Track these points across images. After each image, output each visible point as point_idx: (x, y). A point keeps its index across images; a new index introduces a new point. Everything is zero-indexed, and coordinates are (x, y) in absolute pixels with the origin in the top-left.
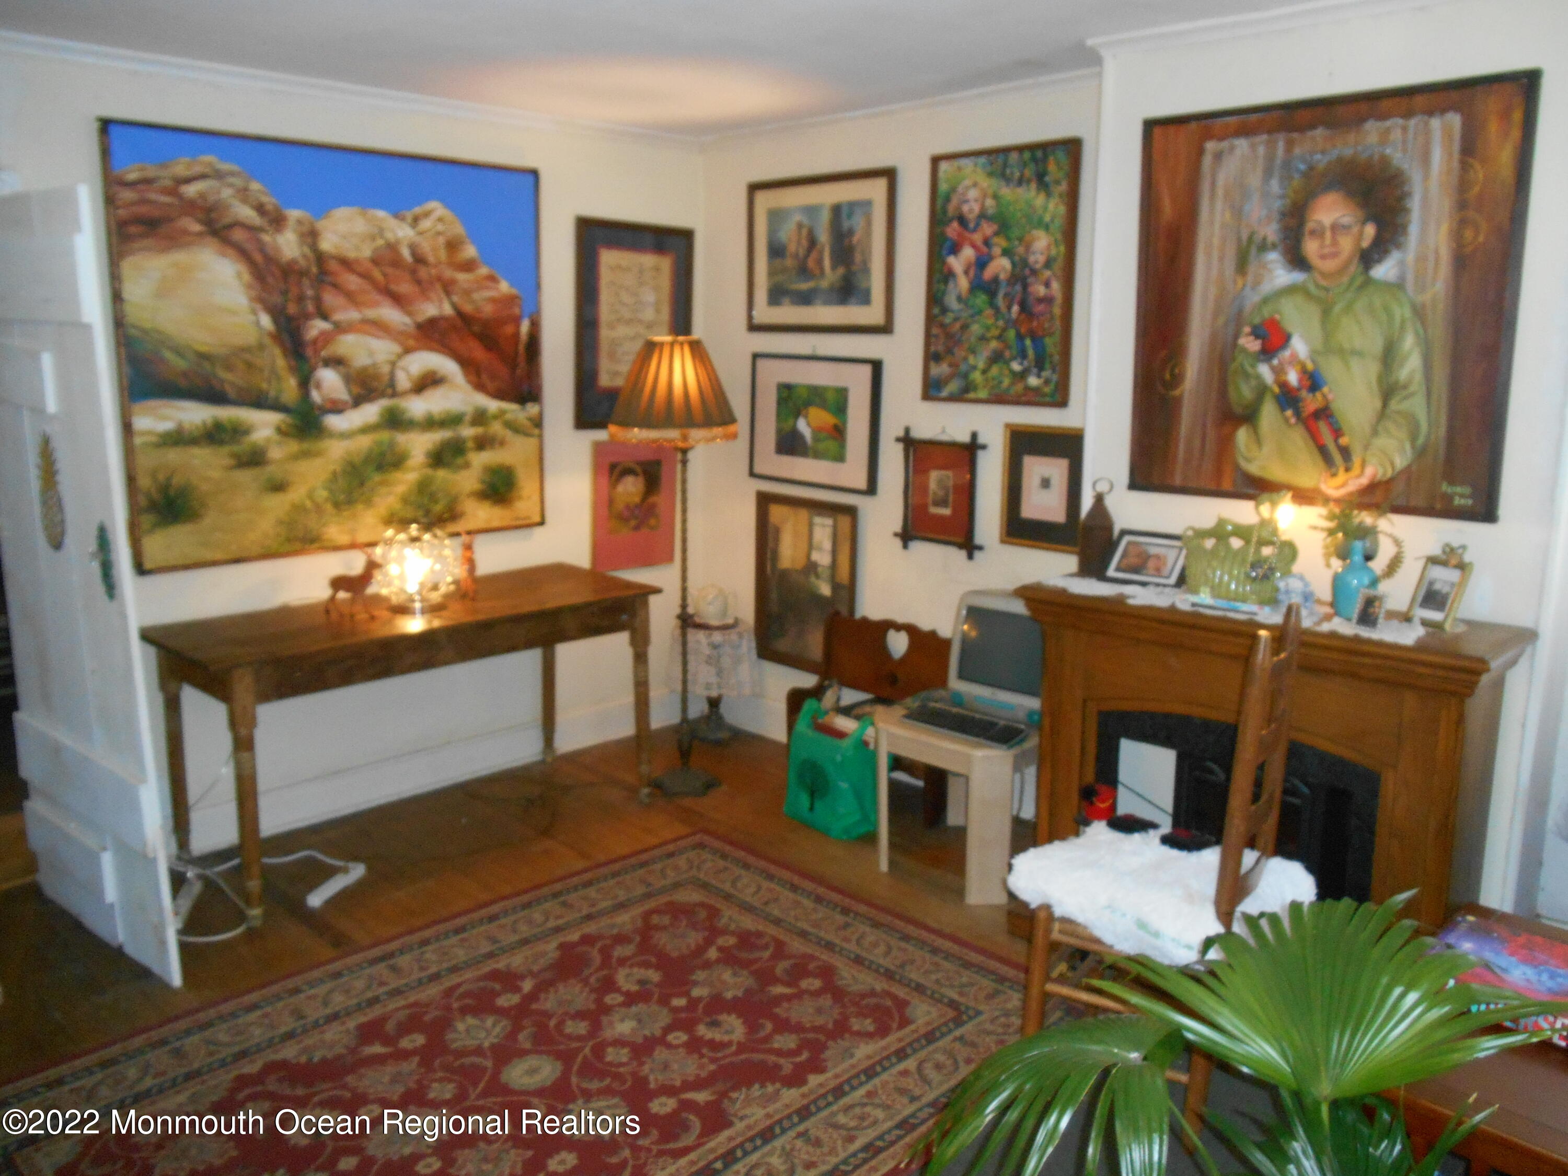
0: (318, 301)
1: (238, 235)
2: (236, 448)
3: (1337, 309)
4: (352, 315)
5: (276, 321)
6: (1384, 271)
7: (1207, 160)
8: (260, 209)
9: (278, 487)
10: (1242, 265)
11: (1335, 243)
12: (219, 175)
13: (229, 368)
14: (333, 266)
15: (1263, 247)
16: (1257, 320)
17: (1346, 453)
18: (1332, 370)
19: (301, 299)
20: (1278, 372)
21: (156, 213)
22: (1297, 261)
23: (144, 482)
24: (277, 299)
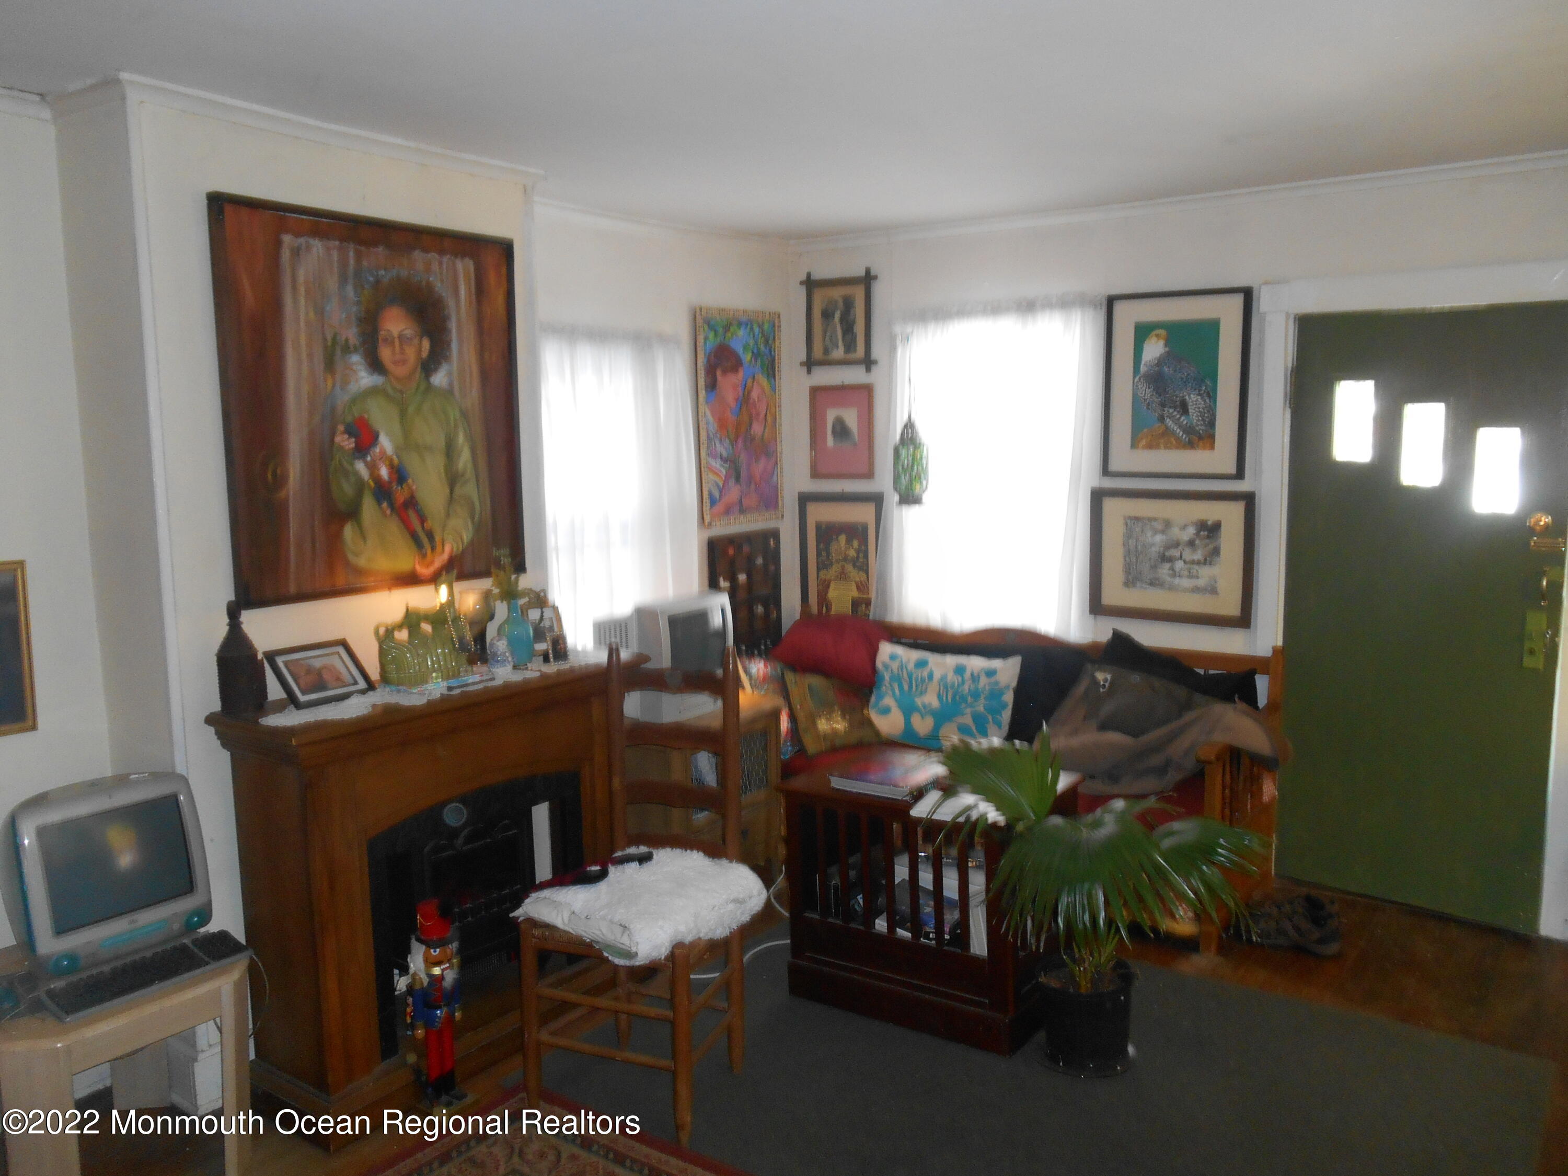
3: (411, 409)
7: (286, 254)
10: (329, 365)
11: (402, 351)
15: (347, 349)
16: (349, 419)
17: (430, 535)
20: (372, 468)
22: (376, 365)
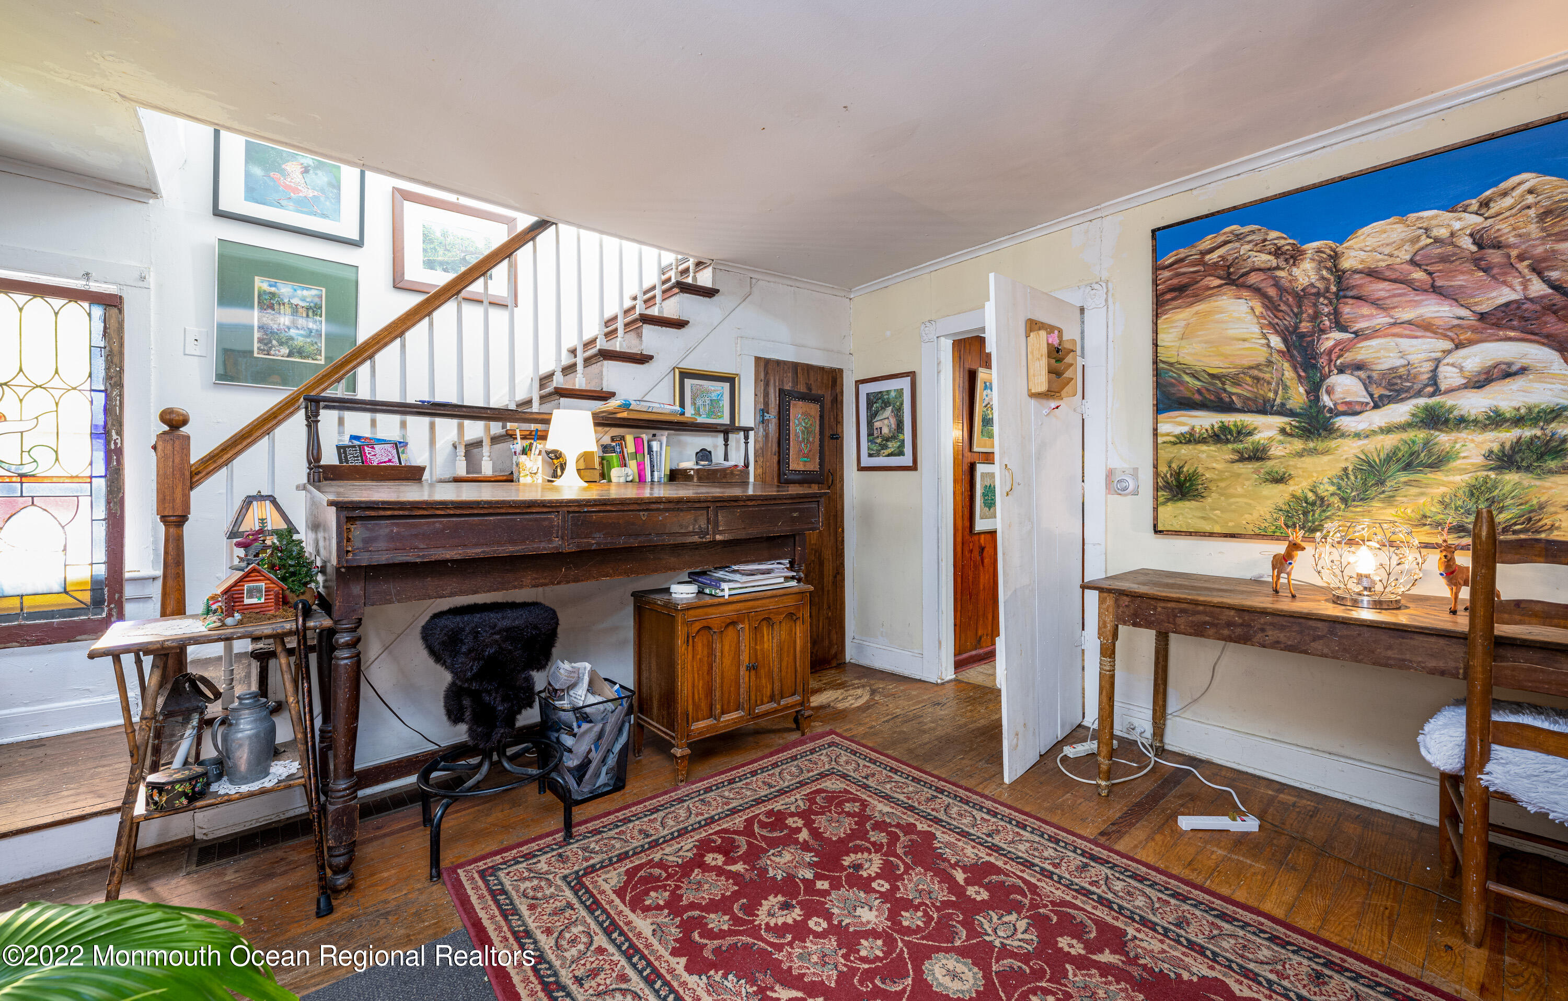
0: (1336, 313)
1: (1253, 279)
2: (1240, 446)
4: (1381, 320)
5: (1285, 341)
8: (1278, 252)
9: (1279, 479)
12: (1239, 237)
13: (1237, 384)
14: (1357, 279)
19: (1316, 317)
21: (1185, 280)
23: (1163, 469)
24: (1289, 321)
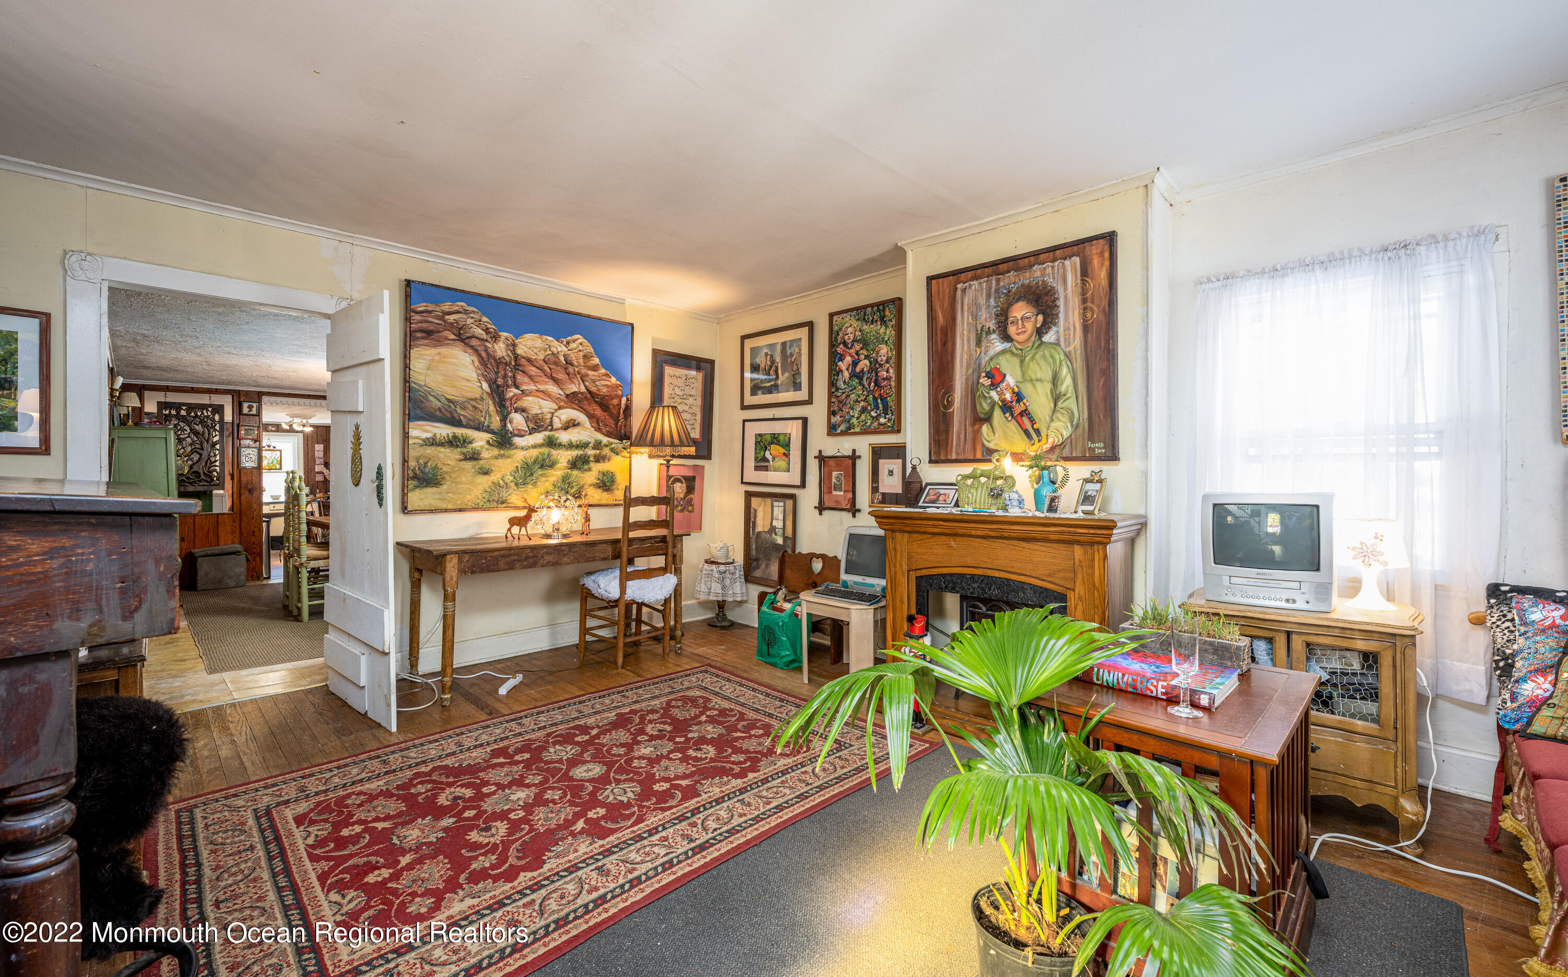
0: (514, 377)
1: (474, 342)
2: (465, 450)
3: (1027, 359)
4: (532, 387)
5: (490, 387)
6: (1049, 337)
7: (959, 293)
8: (487, 330)
9: (486, 473)
10: (979, 343)
11: (1024, 326)
12: (466, 312)
13: (464, 408)
14: (523, 362)
15: (989, 333)
16: (988, 369)
17: (1038, 432)
18: (1027, 390)
19: (505, 377)
20: (1000, 394)
21: (431, 328)
22: (1007, 338)
23: (412, 464)
24: (492, 376)
